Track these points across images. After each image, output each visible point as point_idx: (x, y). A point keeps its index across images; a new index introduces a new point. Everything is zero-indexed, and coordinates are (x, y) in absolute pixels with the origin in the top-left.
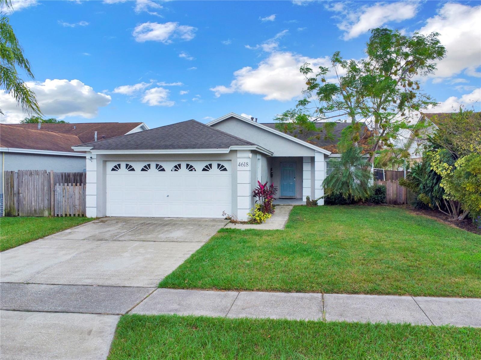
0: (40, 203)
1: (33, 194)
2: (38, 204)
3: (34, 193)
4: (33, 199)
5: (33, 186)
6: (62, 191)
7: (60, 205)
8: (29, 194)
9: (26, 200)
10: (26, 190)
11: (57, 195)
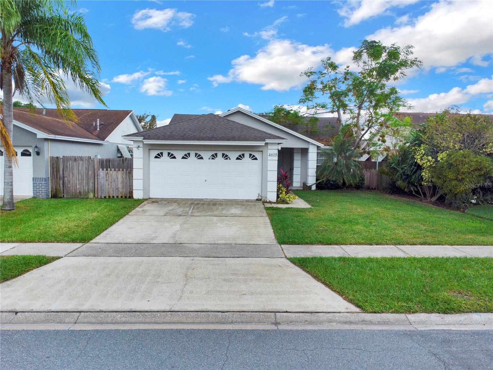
0: (84, 185)
1: (77, 178)
2: (82, 187)
3: (79, 177)
4: (78, 182)
5: (77, 171)
6: (105, 175)
7: (103, 188)
8: (73, 178)
9: (71, 183)
10: (71, 175)
11: (101, 179)
